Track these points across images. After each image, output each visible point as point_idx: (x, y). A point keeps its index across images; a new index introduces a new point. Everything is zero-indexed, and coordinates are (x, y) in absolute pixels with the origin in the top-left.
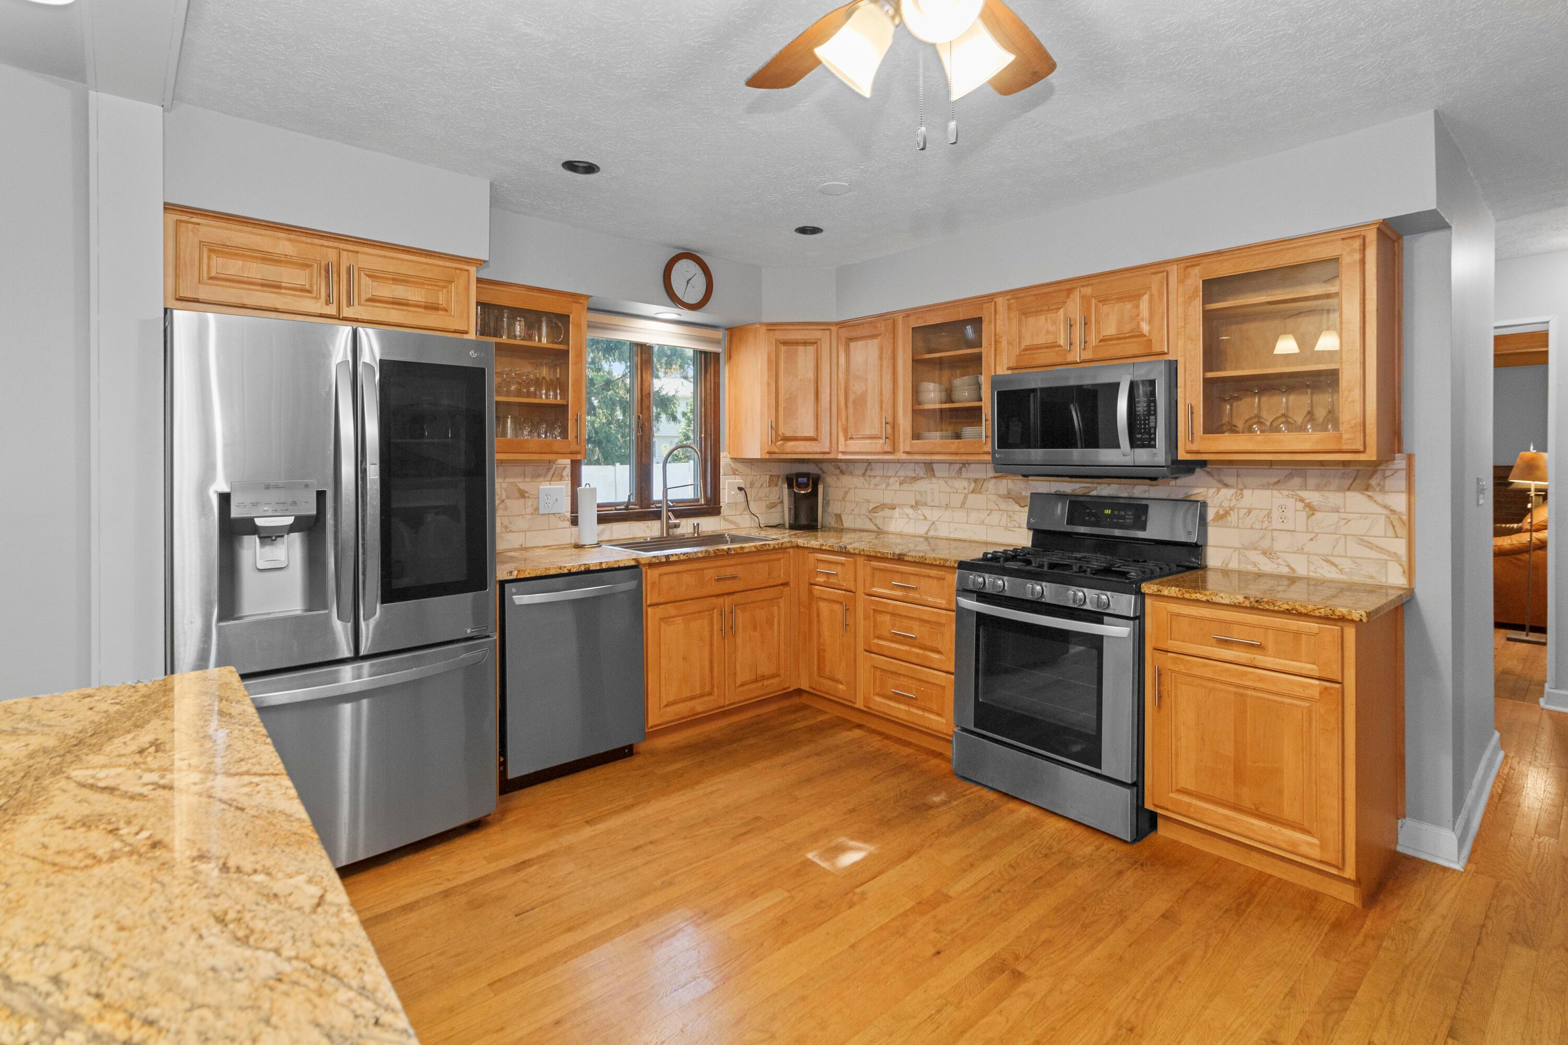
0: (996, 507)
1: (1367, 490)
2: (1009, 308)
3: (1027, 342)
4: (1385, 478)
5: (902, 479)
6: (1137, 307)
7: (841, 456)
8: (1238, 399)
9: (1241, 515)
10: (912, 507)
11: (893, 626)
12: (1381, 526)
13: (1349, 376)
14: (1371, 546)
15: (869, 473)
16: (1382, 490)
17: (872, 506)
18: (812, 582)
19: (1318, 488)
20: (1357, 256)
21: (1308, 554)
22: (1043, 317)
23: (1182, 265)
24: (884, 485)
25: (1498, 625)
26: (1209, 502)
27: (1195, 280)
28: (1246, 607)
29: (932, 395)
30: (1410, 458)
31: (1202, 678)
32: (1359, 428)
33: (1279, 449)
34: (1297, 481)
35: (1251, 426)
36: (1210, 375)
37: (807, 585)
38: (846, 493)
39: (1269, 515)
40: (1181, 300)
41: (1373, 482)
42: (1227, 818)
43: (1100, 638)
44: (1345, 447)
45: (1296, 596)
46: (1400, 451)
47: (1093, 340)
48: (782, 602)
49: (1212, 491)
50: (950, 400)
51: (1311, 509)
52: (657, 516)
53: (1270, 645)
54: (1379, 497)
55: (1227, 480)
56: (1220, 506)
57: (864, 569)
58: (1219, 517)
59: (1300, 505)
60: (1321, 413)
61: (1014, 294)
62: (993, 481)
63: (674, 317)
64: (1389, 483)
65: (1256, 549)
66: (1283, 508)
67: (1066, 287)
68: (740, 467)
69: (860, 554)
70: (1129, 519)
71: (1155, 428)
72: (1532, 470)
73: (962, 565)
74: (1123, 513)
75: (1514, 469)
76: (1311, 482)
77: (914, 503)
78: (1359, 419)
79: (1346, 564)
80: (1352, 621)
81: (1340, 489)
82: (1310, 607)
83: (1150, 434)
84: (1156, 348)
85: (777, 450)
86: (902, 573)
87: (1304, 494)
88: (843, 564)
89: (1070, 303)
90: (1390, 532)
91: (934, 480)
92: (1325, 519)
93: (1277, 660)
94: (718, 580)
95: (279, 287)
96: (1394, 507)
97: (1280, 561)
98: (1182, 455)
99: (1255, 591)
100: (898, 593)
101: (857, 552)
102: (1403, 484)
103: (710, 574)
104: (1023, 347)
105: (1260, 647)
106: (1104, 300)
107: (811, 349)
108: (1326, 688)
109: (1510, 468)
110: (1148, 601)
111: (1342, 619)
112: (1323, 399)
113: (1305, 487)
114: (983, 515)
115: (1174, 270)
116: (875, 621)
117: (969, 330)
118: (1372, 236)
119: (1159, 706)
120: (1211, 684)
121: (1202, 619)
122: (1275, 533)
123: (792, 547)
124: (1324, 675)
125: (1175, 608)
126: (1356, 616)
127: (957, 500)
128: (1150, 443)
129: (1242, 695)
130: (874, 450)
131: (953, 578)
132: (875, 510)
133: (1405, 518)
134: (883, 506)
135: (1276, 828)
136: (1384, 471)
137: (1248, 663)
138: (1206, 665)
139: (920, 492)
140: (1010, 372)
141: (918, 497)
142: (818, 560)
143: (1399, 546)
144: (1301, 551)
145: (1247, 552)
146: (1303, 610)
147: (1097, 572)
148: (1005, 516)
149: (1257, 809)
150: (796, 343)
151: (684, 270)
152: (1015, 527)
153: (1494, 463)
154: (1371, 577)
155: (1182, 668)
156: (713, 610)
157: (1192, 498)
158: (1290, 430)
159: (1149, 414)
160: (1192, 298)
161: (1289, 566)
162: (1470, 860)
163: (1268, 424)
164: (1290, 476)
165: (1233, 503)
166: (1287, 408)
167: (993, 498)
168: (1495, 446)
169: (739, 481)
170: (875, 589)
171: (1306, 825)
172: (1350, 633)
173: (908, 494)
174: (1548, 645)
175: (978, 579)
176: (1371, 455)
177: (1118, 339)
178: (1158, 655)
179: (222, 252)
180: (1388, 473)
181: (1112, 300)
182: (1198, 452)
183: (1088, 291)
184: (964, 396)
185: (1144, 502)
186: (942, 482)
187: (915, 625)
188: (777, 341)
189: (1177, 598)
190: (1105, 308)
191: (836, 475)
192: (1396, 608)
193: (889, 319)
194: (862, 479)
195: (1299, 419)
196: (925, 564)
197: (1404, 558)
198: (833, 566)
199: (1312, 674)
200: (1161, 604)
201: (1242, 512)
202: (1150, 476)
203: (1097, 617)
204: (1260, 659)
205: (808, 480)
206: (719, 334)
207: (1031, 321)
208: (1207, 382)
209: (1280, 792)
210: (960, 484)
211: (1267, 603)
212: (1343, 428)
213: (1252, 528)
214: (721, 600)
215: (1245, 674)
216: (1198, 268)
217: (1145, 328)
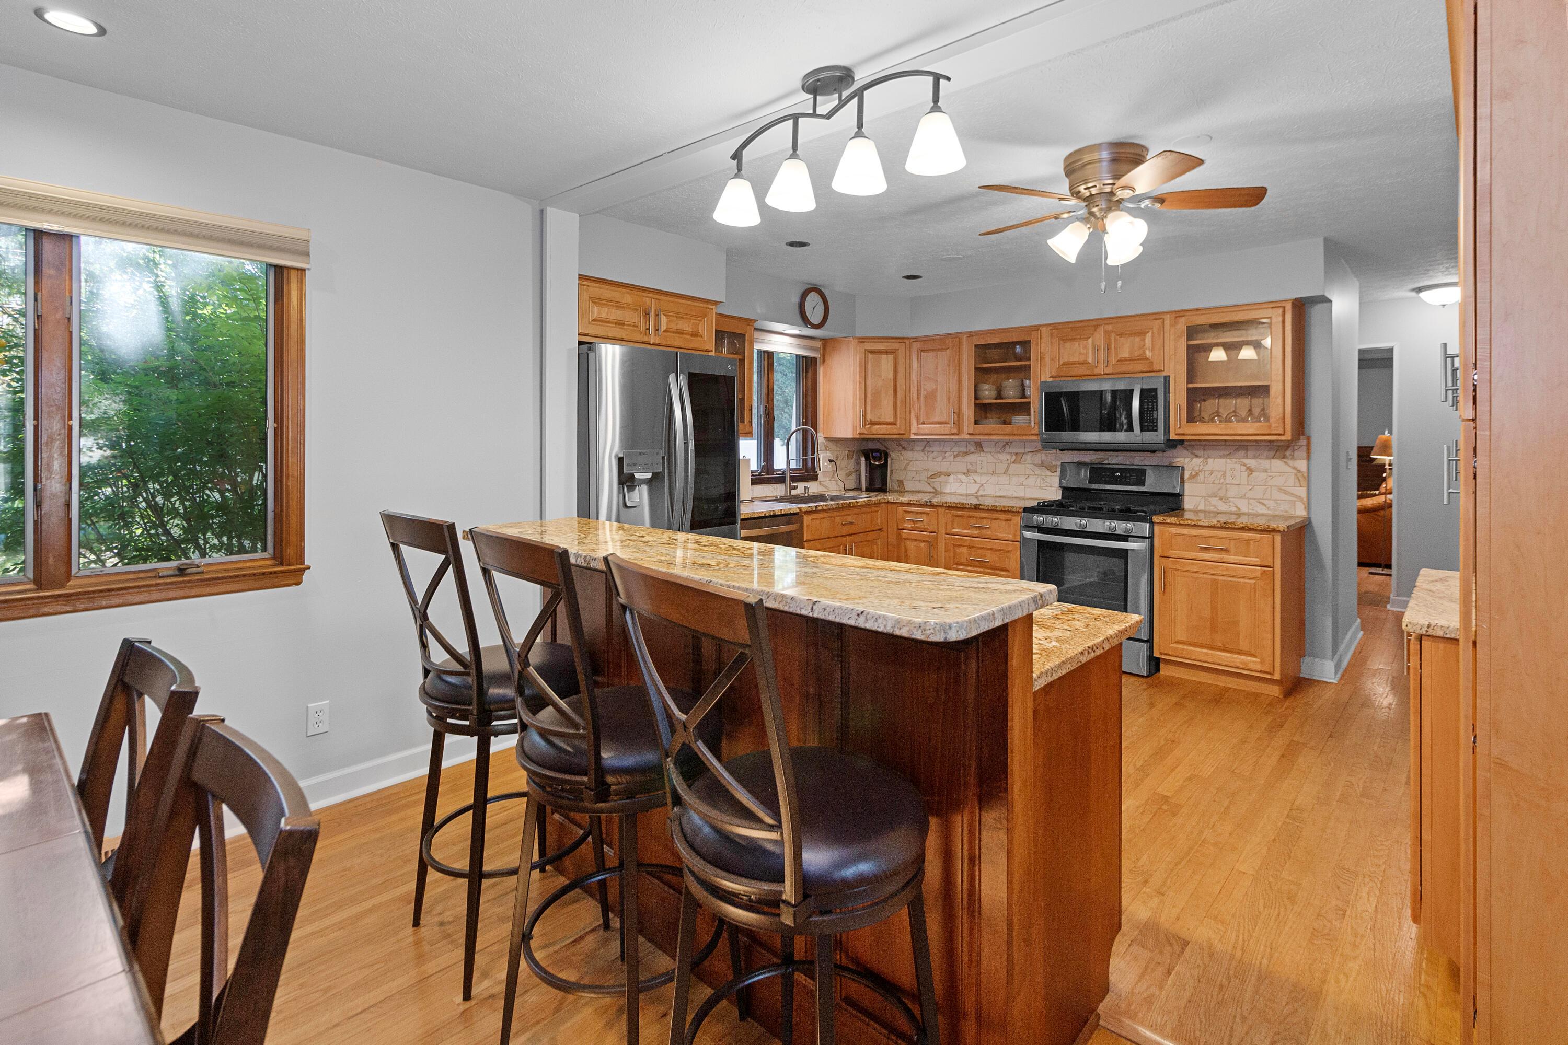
0: (1032, 473)
1: (1283, 458)
2: (1052, 336)
3: (1065, 359)
4: (1294, 450)
5: (955, 453)
6: (1144, 340)
7: (913, 437)
8: (1204, 400)
9: (1206, 476)
10: (964, 474)
11: (970, 555)
12: (1292, 480)
13: (1275, 389)
14: (1286, 492)
15: (927, 449)
16: (1293, 458)
17: (930, 474)
18: (900, 527)
19: (1254, 457)
20: (1280, 319)
21: (1248, 498)
22: (1077, 344)
23: (1174, 315)
24: (940, 458)
25: (1361, 564)
26: (1185, 466)
27: (1182, 326)
28: (1218, 527)
29: (988, 392)
30: (1309, 439)
31: (1190, 572)
32: (1281, 421)
33: (1233, 432)
34: (1242, 453)
35: (1214, 418)
36: (1191, 386)
37: (895, 530)
38: (907, 464)
39: (1224, 474)
40: (1172, 337)
41: (1288, 453)
42: (1207, 654)
43: (1126, 551)
44: (1273, 432)
45: (1244, 521)
46: (1303, 434)
47: (1113, 360)
48: (879, 542)
49: (1187, 460)
50: (999, 396)
51: (1250, 470)
52: (781, 480)
53: (1233, 550)
54: (1291, 462)
55: (1197, 452)
56: (1193, 470)
57: (945, 517)
58: (1192, 477)
59: (1244, 468)
60: (1256, 411)
61: (1054, 326)
62: (1030, 454)
63: (797, 332)
64: (1296, 454)
65: (1216, 497)
66: (1233, 470)
67: (1093, 325)
68: (830, 444)
69: (942, 506)
70: (1133, 478)
71: (1157, 419)
72: (1386, 449)
73: (1026, 510)
74: (1128, 475)
75: (1374, 448)
76: (1250, 453)
77: (966, 471)
78: (1281, 415)
79: (1271, 504)
80: (1279, 531)
81: (1267, 458)
82: (1256, 525)
83: (1153, 423)
84: (1156, 367)
85: (866, 432)
86: (976, 518)
87: (1246, 461)
88: (927, 514)
89: (1097, 336)
90: (1298, 484)
91: (982, 454)
92: (1259, 476)
93: (1237, 557)
94: (843, 525)
95: (623, 324)
96: (1299, 468)
97: (1231, 504)
98: (1173, 436)
99: (1223, 519)
100: (975, 532)
101: (940, 504)
102: (1304, 454)
103: (838, 520)
104: (1061, 363)
105: (1226, 551)
106: (1121, 335)
107: (891, 357)
108: (1264, 571)
109: (1371, 448)
110: (1156, 528)
111: (1274, 531)
112: (1257, 402)
113: (1247, 457)
114: (1022, 479)
115: (1168, 320)
116: (955, 553)
117: (1018, 349)
118: (1289, 307)
119: (1164, 592)
120: (1197, 575)
121: (1190, 536)
122: (1228, 486)
123: (885, 503)
124: (1263, 564)
125: (1173, 530)
126: (1281, 529)
127: (1001, 468)
128: (1154, 428)
129: (1215, 580)
130: (943, 432)
131: (1017, 520)
132: (932, 477)
133: (1305, 475)
134: (939, 474)
135: (1235, 656)
136: (1294, 446)
137: (1219, 560)
138: (1193, 564)
139: (971, 463)
140: (1051, 380)
141: (970, 467)
142: (906, 512)
143: (1302, 492)
144: (1243, 497)
145: (1210, 499)
146: (1252, 527)
147: (1121, 511)
148: (1039, 479)
149: (1224, 646)
150: (880, 352)
151: (813, 300)
152: (1047, 486)
153: (1358, 444)
154: (1286, 512)
155: (1178, 567)
156: (840, 546)
157: (1174, 465)
158: (1238, 421)
159: (1153, 410)
160: (1180, 336)
161: (1236, 507)
162: (1341, 679)
163: (1224, 417)
164: (1237, 450)
165: (1201, 467)
166: (1235, 407)
167: (1030, 466)
168: (1359, 430)
169: (829, 455)
170: (954, 530)
171: (1253, 652)
172: (1278, 538)
173: (961, 464)
174: (1393, 577)
175: (1039, 519)
176: (1288, 437)
177: (1130, 360)
178: (1163, 560)
179: (599, 303)
180: (1296, 448)
181: (1126, 334)
182: (1183, 435)
183: (1110, 327)
184: (1011, 393)
185: (1143, 467)
186: (989, 456)
187: (988, 553)
188: (865, 350)
189: (1175, 524)
190: (1122, 340)
191: (898, 451)
192: (1301, 527)
193: (955, 337)
194: (922, 454)
195: (1243, 413)
196: (997, 511)
197: (1305, 499)
198: (919, 516)
199: (1256, 563)
200: (1166, 528)
201: (1207, 473)
202: (1151, 450)
203: (1124, 538)
204: (1226, 557)
205: (881, 455)
206: (818, 344)
207: (1068, 345)
208: (1189, 390)
209: (1238, 634)
210: (1004, 457)
211: (1231, 523)
212: (1272, 420)
213: (1213, 483)
214: (844, 539)
215: (1216, 567)
216: (1183, 318)
217: (1148, 354)
